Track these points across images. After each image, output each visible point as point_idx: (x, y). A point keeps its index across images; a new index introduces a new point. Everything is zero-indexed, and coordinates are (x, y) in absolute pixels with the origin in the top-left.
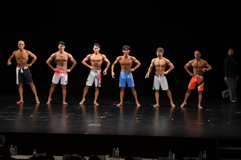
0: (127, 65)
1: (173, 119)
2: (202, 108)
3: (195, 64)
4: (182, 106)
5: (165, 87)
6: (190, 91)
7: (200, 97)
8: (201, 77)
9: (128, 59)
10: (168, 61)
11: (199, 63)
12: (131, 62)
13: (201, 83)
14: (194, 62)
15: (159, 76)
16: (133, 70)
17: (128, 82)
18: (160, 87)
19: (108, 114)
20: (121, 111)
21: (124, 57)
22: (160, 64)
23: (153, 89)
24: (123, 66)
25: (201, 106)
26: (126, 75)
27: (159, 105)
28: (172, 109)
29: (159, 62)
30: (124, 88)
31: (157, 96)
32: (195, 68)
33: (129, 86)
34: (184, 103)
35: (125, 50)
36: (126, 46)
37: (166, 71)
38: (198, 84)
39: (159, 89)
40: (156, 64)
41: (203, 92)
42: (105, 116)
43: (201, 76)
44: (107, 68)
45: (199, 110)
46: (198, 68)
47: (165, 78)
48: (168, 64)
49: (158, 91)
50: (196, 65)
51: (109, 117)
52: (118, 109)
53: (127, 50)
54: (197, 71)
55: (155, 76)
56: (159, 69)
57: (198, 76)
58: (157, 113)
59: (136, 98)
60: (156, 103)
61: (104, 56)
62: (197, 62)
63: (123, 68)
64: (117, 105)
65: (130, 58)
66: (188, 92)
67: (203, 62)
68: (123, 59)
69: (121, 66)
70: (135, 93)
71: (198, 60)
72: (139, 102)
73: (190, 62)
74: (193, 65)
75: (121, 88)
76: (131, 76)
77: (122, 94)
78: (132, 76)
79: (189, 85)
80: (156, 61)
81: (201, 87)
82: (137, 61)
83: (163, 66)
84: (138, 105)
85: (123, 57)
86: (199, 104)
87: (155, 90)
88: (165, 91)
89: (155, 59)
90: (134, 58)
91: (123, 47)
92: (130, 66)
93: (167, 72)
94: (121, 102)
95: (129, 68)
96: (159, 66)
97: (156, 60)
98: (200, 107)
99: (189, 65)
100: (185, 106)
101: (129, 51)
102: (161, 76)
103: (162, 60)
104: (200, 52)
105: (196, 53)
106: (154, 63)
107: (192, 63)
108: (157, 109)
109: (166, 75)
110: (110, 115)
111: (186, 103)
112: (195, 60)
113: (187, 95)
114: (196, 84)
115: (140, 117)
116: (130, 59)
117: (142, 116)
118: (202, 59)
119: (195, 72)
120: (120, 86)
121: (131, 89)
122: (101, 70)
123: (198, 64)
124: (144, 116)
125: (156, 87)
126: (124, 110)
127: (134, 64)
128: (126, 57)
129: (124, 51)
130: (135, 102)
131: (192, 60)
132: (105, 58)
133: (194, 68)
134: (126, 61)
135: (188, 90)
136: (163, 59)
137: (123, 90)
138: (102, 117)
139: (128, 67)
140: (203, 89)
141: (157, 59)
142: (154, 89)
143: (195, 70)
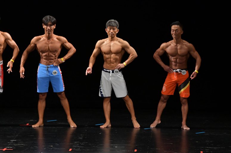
0: (51, 52)
1: (136, 151)
2: (189, 129)
3: (172, 49)
4: (153, 126)
5: (122, 92)
6: (165, 99)
7: (185, 109)
8: (184, 73)
9: (52, 40)
10: (126, 43)
11: (179, 47)
12: (58, 45)
13: (185, 84)
14: (169, 46)
15: (109, 72)
16: (62, 60)
17: (53, 83)
18: (113, 92)
19: (16, 142)
20: (41, 137)
21: (46, 37)
22: (111, 49)
23: (100, 95)
24: (44, 54)
25: (188, 125)
26: (49, 69)
27: (110, 126)
28: (135, 131)
29: (110, 46)
30: (46, 95)
31: (107, 107)
32: (173, 56)
33: (55, 91)
34: (157, 121)
35: (47, 25)
36: (48, 17)
37: (122, 62)
38: (180, 85)
39: (110, 96)
40: (104, 49)
41: (189, 100)
42: (10, 146)
43: (184, 71)
44: (13, 58)
45: (184, 133)
46: (177, 56)
47: (120, 76)
48: (126, 49)
49: (109, 99)
50: (173, 51)
51: (17, 149)
52: (35, 132)
53: (51, 25)
54: (176, 62)
55: (103, 72)
56: (110, 58)
57: (178, 70)
58: (107, 139)
59: (68, 112)
60: (104, 121)
61: (8, 35)
62: (176, 46)
63: (45, 57)
64: (33, 126)
65: (57, 38)
66: (163, 101)
67: (186, 45)
68: (44, 40)
69: (41, 54)
70: (65, 103)
71: (177, 43)
72: (73, 119)
73: (163, 45)
74: (168, 50)
75: (41, 95)
76: (58, 72)
77: (42, 105)
78: (61, 72)
79: (164, 89)
80: (104, 44)
81: (185, 91)
82: (69, 45)
83: (117, 53)
84: (73, 125)
85: (43, 37)
86: (184, 122)
87: (103, 98)
88: (122, 99)
89: (103, 40)
90: (64, 39)
91: (44, 19)
92: (57, 54)
93: (125, 63)
94: (41, 121)
95: (56, 56)
96: (110, 52)
97: (104, 42)
98: (185, 128)
99: (161, 51)
100: (158, 126)
101: (54, 27)
102: (113, 72)
103: (115, 42)
104: (180, 26)
105: (174, 27)
106: (100, 48)
107: (167, 47)
108: (108, 132)
109: (122, 70)
110: (21, 144)
111: (160, 122)
112: (172, 43)
113: (161, 106)
114: (175, 85)
115: (76, 148)
116: (57, 40)
117: (80, 145)
118: (184, 41)
119: (173, 63)
120: (38, 91)
121: (59, 96)
122: (2, 61)
123: (177, 49)
124: (82, 146)
125: (105, 91)
126: (45, 135)
127: (64, 50)
128: (49, 38)
129: (44, 27)
130: (66, 120)
131: (166, 42)
132: (9, 39)
133: (170, 57)
134: (48, 44)
135: (162, 97)
136: (117, 40)
137: (45, 97)
138: (5, 149)
139: (53, 55)
140: (188, 95)
141: (106, 41)
142: (102, 95)
143: (172, 59)
